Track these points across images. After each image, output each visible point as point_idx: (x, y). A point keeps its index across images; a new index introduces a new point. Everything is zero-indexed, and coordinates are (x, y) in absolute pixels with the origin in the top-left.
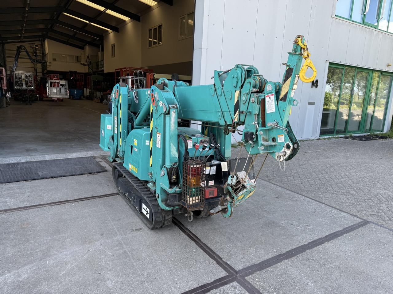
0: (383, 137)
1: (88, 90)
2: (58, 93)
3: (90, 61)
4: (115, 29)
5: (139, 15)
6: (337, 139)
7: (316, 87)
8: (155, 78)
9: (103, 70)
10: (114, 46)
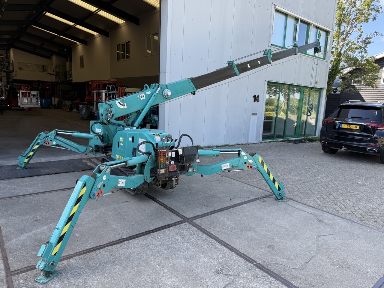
0: (313, 140)
1: (57, 99)
2: (29, 102)
3: (58, 71)
4: (83, 42)
5: (107, 30)
6: (276, 143)
7: (258, 102)
8: (126, 91)
9: (72, 80)
10: (83, 57)
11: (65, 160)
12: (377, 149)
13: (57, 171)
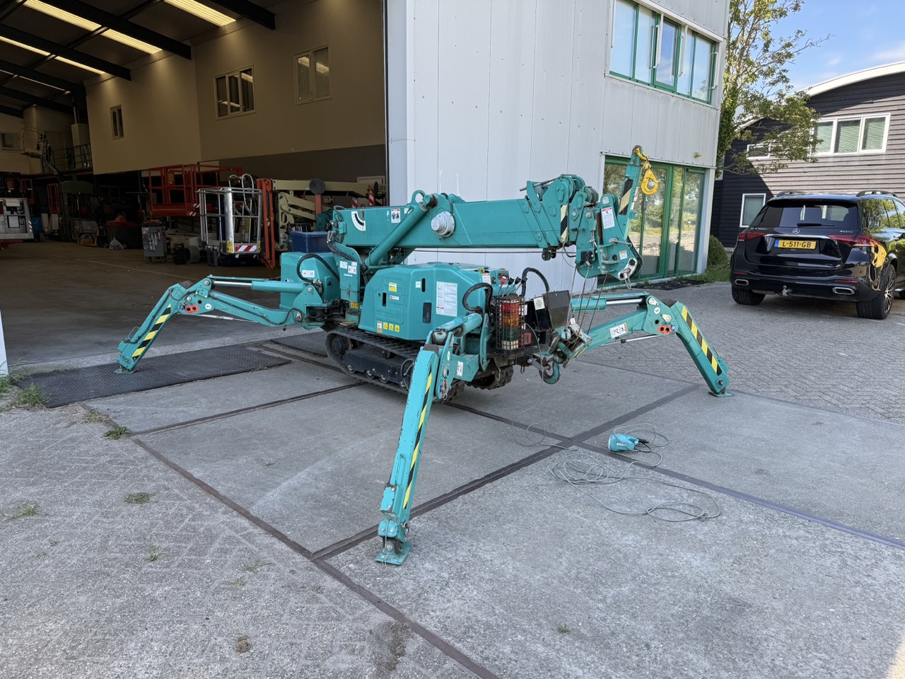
0: (696, 282)
1: (55, 218)
9: (91, 169)
10: (120, 111)
11: (206, 349)
12: (854, 288)
13: (212, 371)
